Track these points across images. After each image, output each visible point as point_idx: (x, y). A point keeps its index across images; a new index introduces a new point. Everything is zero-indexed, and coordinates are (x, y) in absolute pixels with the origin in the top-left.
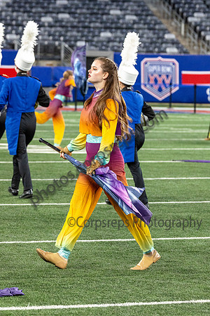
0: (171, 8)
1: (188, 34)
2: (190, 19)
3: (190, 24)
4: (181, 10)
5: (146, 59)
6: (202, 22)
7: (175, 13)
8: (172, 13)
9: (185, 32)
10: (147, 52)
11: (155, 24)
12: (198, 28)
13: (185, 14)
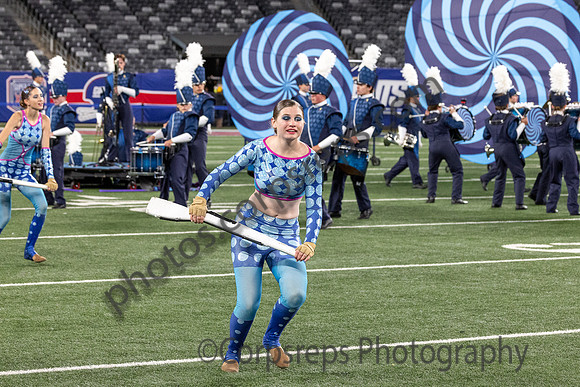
0: (39, 23)
1: (57, 50)
2: (59, 35)
3: (60, 39)
4: (50, 25)
5: (11, 77)
6: (71, 37)
7: (44, 28)
8: (41, 29)
9: (54, 48)
10: (13, 69)
11: (22, 40)
12: (68, 44)
13: (54, 29)
